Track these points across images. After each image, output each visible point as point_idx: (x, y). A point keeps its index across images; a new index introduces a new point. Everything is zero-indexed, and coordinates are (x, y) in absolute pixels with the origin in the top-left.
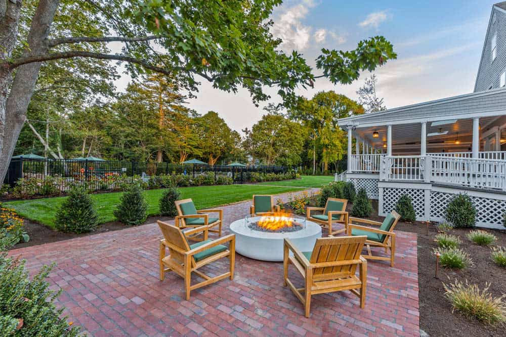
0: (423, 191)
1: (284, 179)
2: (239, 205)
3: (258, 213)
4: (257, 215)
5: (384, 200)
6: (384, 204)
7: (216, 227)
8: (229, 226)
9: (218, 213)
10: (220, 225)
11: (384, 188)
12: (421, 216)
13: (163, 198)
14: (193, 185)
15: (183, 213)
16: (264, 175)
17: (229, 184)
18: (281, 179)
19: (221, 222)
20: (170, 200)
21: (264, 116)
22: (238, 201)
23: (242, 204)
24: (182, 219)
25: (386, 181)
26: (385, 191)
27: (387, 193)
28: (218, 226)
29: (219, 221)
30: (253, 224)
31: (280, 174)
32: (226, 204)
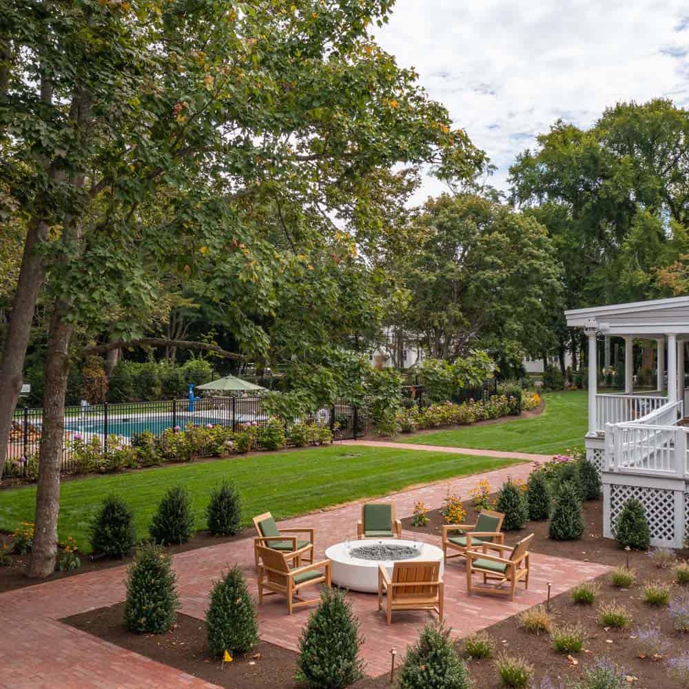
0: (673, 493)
1: (480, 419)
2: (343, 511)
3: (368, 533)
4: (367, 536)
5: (613, 507)
6: (613, 515)
7: (306, 553)
8: (324, 553)
9: (309, 533)
10: (312, 551)
11: (612, 485)
12: (669, 539)
13: (212, 505)
14: (234, 453)
15: (263, 535)
16: (420, 411)
17: (321, 444)
18: (471, 420)
19: (312, 548)
20: (225, 508)
21: (431, 200)
22: (341, 503)
23: (350, 509)
24: (263, 542)
25: (615, 471)
26: (613, 491)
27: (617, 495)
28: (309, 552)
29: (310, 545)
30: (356, 550)
31: (468, 404)
32: (317, 510)
